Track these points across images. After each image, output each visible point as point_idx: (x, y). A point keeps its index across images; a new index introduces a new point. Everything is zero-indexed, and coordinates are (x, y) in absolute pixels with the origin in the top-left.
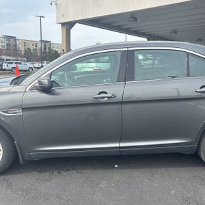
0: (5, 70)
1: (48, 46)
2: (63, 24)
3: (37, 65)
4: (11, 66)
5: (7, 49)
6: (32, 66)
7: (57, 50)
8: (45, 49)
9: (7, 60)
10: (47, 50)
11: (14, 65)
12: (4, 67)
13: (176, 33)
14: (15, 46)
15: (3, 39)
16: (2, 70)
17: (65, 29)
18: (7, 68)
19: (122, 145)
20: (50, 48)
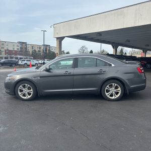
0: (20, 65)
1: (48, 49)
2: (57, 38)
3: (40, 62)
4: (24, 62)
5: (21, 51)
6: (37, 62)
7: (54, 51)
8: (46, 50)
9: (20, 58)
10: (47, 52)
11: (26, 62)
12: (19, 63)
13: (129, 41)
14: (26, 48)
15: (18, 44)
16: (18, 65)
17: (58, 41)
18: (21, 64)
19: (73, 90)
20: (49, 50)
